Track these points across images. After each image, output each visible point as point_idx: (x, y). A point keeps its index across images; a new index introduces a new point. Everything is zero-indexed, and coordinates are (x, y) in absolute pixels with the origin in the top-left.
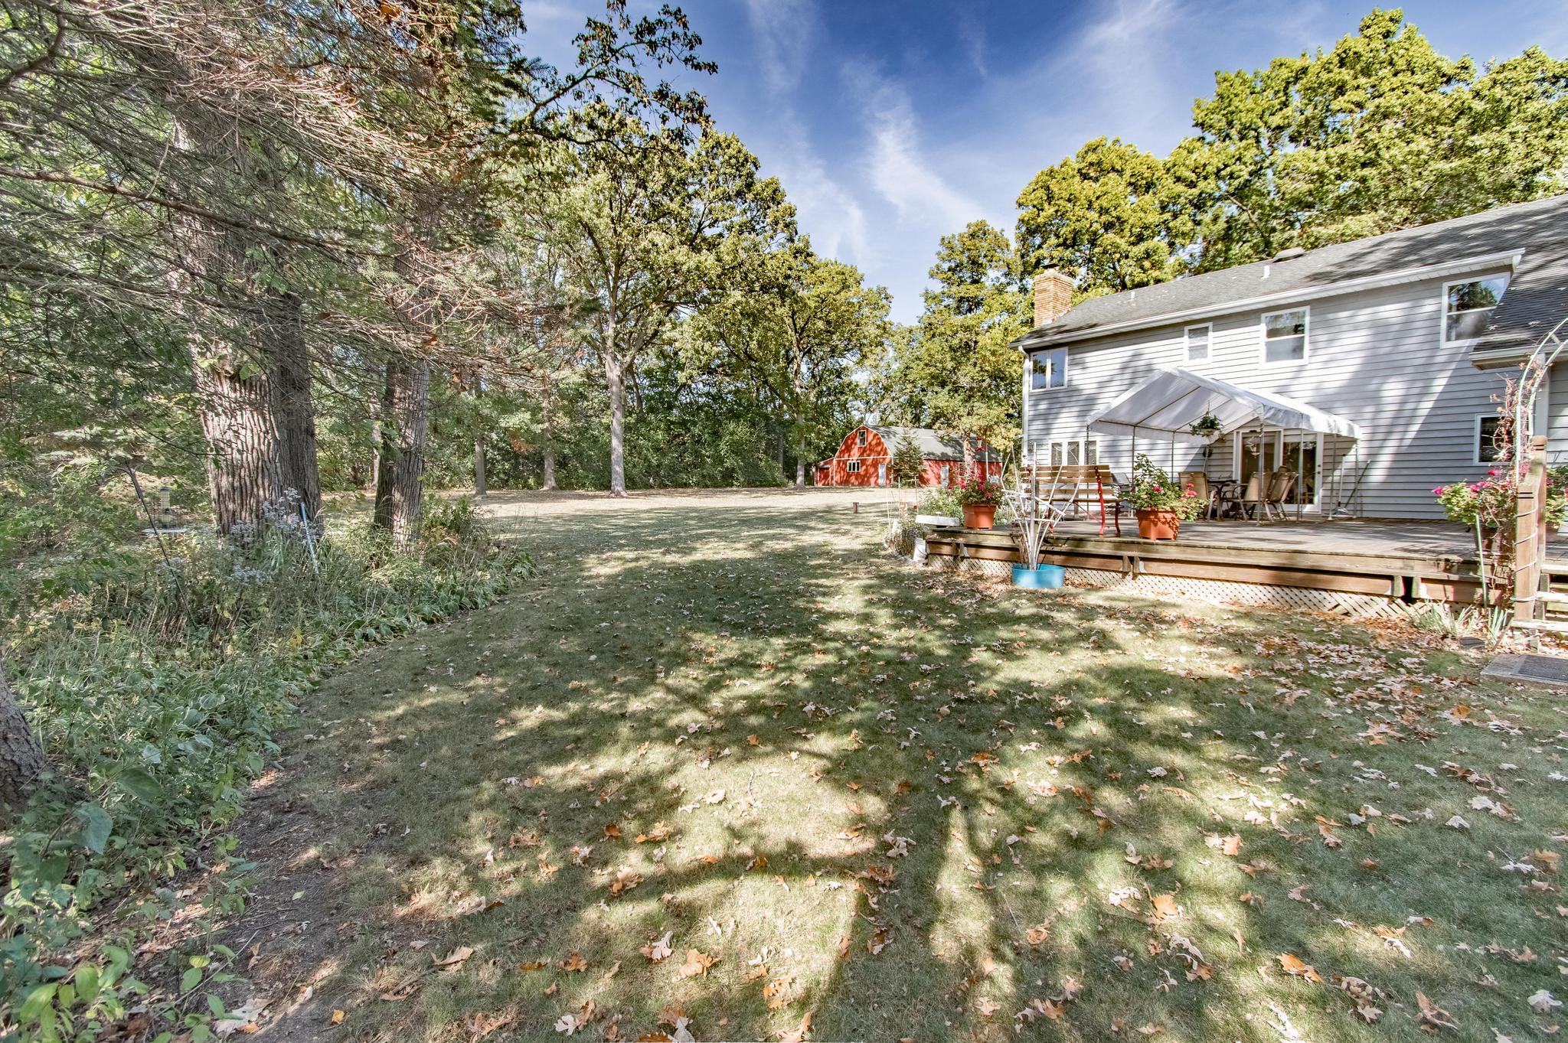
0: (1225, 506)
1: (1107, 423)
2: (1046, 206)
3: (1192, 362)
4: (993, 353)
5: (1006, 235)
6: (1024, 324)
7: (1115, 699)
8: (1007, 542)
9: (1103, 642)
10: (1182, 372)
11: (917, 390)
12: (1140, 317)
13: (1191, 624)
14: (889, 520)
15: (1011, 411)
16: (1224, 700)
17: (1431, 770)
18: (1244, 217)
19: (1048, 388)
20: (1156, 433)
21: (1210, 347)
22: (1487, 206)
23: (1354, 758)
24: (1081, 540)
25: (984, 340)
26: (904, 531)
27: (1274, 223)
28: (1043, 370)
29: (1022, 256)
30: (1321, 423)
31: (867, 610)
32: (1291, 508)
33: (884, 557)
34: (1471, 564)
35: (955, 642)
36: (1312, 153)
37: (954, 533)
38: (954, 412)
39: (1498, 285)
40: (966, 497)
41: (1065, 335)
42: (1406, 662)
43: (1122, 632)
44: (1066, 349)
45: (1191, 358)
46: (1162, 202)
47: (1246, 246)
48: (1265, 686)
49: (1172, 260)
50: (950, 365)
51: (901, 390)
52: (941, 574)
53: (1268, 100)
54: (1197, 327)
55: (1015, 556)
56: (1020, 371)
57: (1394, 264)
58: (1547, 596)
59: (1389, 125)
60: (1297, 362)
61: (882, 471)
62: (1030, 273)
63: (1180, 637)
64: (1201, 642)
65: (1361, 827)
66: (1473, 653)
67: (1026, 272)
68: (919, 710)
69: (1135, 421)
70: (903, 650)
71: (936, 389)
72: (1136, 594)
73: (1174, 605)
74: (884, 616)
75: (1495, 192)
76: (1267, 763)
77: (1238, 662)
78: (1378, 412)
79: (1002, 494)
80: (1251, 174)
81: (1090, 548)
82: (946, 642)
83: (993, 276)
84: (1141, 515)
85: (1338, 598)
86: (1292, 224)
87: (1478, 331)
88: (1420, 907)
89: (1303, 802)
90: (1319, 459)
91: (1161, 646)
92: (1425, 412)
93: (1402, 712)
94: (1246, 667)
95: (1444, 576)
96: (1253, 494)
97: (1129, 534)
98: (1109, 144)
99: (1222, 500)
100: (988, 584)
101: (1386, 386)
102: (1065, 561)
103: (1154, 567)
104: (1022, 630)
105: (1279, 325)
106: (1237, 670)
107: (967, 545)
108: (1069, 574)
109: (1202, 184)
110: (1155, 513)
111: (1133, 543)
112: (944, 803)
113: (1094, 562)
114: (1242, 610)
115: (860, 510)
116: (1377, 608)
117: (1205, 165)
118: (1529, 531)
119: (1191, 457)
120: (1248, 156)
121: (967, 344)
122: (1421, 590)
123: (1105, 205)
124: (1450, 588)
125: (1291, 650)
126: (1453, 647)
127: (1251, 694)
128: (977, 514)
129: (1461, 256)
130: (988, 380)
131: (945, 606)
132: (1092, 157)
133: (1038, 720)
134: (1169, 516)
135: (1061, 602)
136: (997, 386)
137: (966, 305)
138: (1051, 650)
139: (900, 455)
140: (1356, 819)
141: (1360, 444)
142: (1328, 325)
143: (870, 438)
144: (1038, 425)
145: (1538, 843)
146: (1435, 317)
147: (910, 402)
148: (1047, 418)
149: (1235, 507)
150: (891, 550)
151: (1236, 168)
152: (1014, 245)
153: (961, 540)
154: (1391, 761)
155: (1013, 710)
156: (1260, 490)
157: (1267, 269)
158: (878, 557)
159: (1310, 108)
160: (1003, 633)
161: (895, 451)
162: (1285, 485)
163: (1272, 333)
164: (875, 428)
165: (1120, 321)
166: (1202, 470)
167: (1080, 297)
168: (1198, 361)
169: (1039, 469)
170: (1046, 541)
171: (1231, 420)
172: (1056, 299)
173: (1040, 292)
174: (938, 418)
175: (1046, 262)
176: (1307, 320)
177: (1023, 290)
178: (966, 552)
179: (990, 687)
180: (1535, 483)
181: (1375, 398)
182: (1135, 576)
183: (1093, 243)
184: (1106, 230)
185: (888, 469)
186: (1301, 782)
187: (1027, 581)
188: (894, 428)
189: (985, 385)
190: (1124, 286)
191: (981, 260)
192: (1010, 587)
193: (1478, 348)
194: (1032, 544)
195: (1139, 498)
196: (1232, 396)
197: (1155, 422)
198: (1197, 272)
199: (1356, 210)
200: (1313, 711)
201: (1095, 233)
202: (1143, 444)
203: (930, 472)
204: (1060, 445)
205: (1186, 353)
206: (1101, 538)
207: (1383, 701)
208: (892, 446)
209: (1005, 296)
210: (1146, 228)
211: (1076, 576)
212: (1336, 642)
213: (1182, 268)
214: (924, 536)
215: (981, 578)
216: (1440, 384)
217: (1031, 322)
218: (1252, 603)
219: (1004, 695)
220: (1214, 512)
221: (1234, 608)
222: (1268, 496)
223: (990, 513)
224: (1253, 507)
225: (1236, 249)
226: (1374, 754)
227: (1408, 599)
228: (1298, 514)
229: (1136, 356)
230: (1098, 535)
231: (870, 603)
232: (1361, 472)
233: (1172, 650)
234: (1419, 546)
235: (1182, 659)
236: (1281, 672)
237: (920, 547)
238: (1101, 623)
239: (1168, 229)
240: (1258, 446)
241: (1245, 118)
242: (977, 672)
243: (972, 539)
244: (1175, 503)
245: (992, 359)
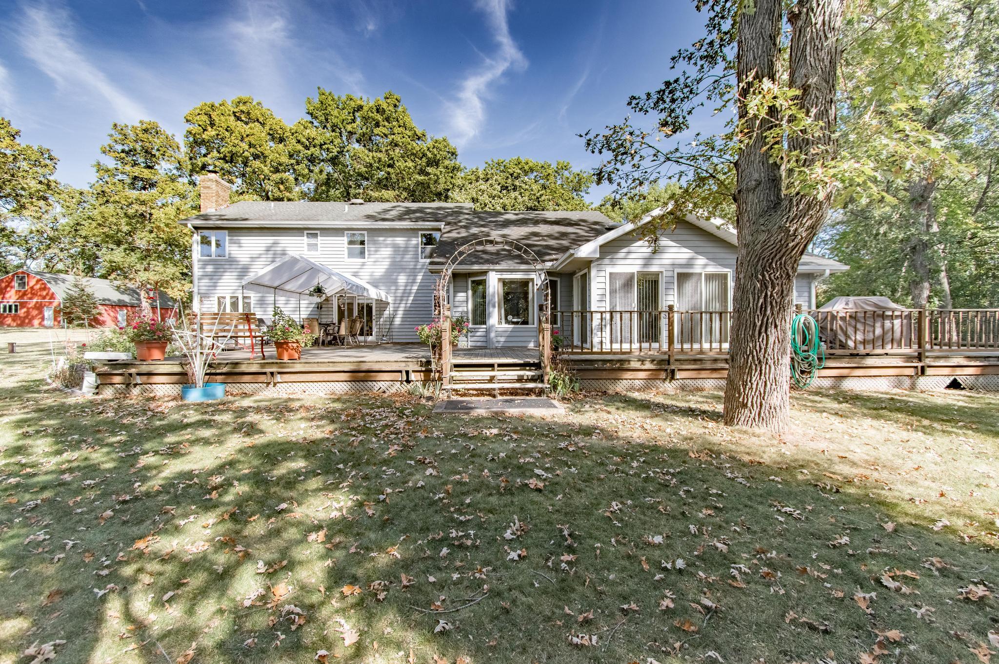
0: (329, 338)
1: (256, 285)
2: (209, 128)
3: (310, 253)
4: (167, 225)
5: (177, 139)
6: (194, 208)
7: (257, 467)
8: (177, 369)
9: (252, 429)
10: (302, 257)
11: (90, 245)
12: (277, 220)
13: (308, 409)
14: (53, 357)
15: (185, 271)
16: (324, 451)
17: (412, 462)
18: (336, 175)
19: (213, 257)
20: (288, 293)
21: (319, 246)
22: (434, 201)
23: (381, 467)
24: (237, 364)
25: (156, 214)
26: (72, 367)
27: (351, 183)
28: (209, 243)
29: (191, 159)
30: (373, 294)
31: (20, 443)
32: (361, 338)
33: (46, 391)
34: (429, 363)
35: (123, 455)
36: (366, 152)
37: (126, 365)
38: (130, 267)
39: (437, 235)
40: (138, 335)
41: (225, 222)
42: (406, 412)
43: (265, 422)
44: (226, 232)
45: (309, 250)
46: (289, 152)
47: (337, 192)
48: (345, 438)
49: (297, 189)
50: (125, 228)
51: (71, 243)
52: (112, 400)
53: (344, 114)
54: (312, 232)
55: (184, 379)
56: (190, 241)
57: (400, 218)
58: (453, 374)
59: (397, 150)
60: (362, 260)
61: (48, 313)
62: (197, 172)
63: (301, 419)
64: (313, 419)
65: (384, 501)
66: (430, 403)
67: (193, 171)
68: (80, 521)
69: (276, 285)
70: (63, 472)
71: (111, 246)
72: (275, 396)
73: (299, 400)
74: (41, 446)
75: (436, 195)
76: (343, 481)
77: (331, 428)
78: (396, 290)
79: (172, 333)
80: (338, 152)
81: (244, 368)
82: (114, 456)
83: (164, 167)
84: (279, 345)
85: (380, 384)
86: (359, 186)
87: (431, 256)
88: (405, 531)
89: (359, 497)
90: (374, 313)
91: (289, 426)
92: (414, 291)
93: (403, 437)
94: (336, 430)
95: (420, 369)
96: (343, 332)
97: (271, 357)
98: (254, 103)
99: (327, 334)
100: (160, 403)
101: (400, 277)
102: (225, 379)
103: (287, 377)
104: (187, 435)
105: (355, 239)
106: (331, 432)
107: (138, 374)
108: (229, 387)
109: (312, 149)
110: (287, 343)
111: (273, 363)
112: (101, 593)
113: (246, 378)
114: (336, 397)
115: (17, 349)
116: (396, 387)
117: (314, 139)
118: (447, 348)
119: (310, 309)
120: (337, 141)
121: (142, 215)
122: (413, 377)
123: (253, 142)
124: (422, 374)
125: (358, 416)
126: (423, 401)
127: (338, 445)
128: (149, 349)
129: (424, 221)
130: (163, 246)
131: (114, 427)
132: (242, 107)
133: (197, 498)
134: (295, 345)
135: (222, 407)
136: (172, 251)
137: (140, 184)
138: (211, 444)
139: (71, 299)
140: (382, 497)
141: (391, 305)
142: (375, 243)
143: (32, 283)
144: (205, 282)
145: (445, 483)
146: (416, 246)
147: (82, 253)
148: (214, 277)
149: (335, 338)
150: (57, 384)
151: (330, 146)
152: (184, 149)
153: (133, 371)
154: (398, 463)
155: (176, 496)
156: (346, 329)
157: (346, 207)
158: (39, 392)
159: (365, 127)
160: (171, 438)
161: (64, 296)
162: (358, 326)
163: (351, 243)
164: (37, 273)
165: (264, 219)
166: (317, 317)
167: (236, 198)
168: (313, 253)
169: (203, 314)
170: (210, 366)
171: (331, 289)
172: (218, 195)
173: (205, 188)
174: (113, 271)
175: (211, 168)
176: (366, 239)
177: (193, 183)
178: (139, 380)
179: (155, 484)
180: (447, 325)
181: (395, 282)
182: (275, 384)
183: (245, 164)
184: (255, 159)
185: (57, 312)
186: (358, 487)
187: (195, 396)
188: (62, 276)
189: (160, 248)
190: (268, 199)
191: (154, 152)
192: (180, 403)
193: (431, 263)
194: (198, 369)
195: (276, 334)
196: (330, 275)
197: (288, 287)
198: (313, 200)
199: (386, 187)
200: (367, 446)
201: (247, 158)
202: (281, 300)
203: (105, 315)
204: (224, 298)
205: (306, 247)
206: (251, 361)
207: (396, 434)
208: (60, 292)
209: (176, 184)
210: (281, 165)
211: (235, 389)
212: (379, 407)
213: (304, 195)
214: (93, 369)
215: (153, 399)
216: (419, 278)
217: (198, 208)
218: (341, 392)
219: (168, 487)
220: (323, 342)
221: (332, 396)
222: (351, 332)
223: (162, 348)
224: (344, 339)
225: (332, 192)
226: (391, 461)
227: (408, 381)
228: (365, 342)
229: (275, 243)
230: (249, 359)
231: (26, 435)
232: (392, 319)
233: (296, 428)
234: (412, 355)
235: (301, 432)
236: (353, 429)
237: (90, 379)
238: (252, 418)
239: (294, 169)
240: (344, 304)
241: (335, 121)
242: (143, 475)
243: (144, 369)
244: (298, 337)
245: (166, 229)
